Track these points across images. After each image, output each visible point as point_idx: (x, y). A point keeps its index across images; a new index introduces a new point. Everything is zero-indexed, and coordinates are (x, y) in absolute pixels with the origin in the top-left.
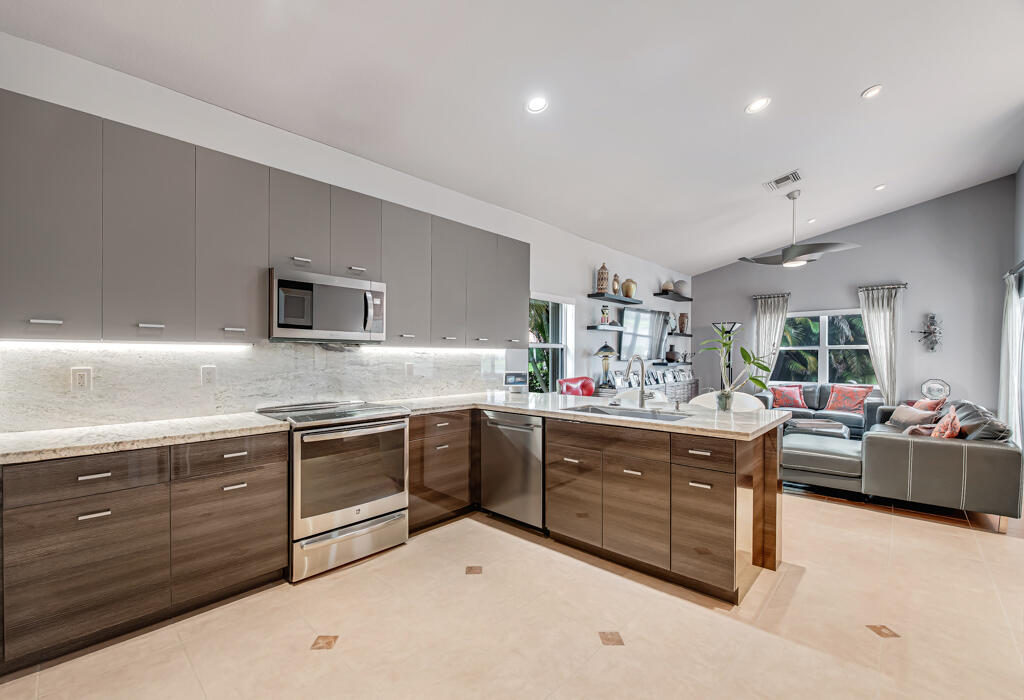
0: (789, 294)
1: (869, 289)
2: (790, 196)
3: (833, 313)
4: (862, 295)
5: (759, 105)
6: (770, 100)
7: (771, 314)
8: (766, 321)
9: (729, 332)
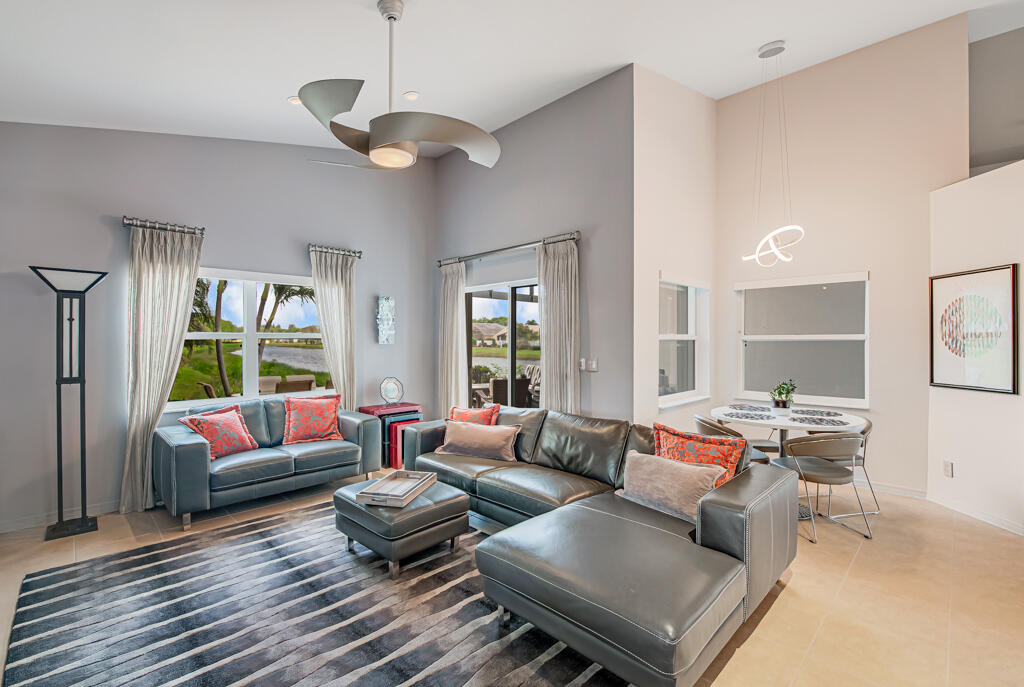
7: (165, 262)
8: (154, 278)
9: (80, 295)
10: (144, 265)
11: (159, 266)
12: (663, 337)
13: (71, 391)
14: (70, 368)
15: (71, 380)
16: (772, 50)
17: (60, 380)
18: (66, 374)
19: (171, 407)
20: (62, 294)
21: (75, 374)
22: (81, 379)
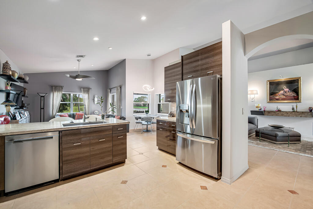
0: (63, 86)
1: (84, 88)
2: (78, 60)
3: (75, 93)
4: (82, 89)
5: (96, 39)
6: (99, 39)
7: (57, 91)
8: (56, 94)
9: (44, 97)
10: (54, 92)
11: (56, 92)
12: (134, 103)
13: (42, 110)
14: (42, 107)
15: (42, 109)
16: (149, 55)
17: (41, 109)
18: (42, 108)
19: (57, 114)
20: (41, 97)
21: (43, 108)
22: (44, 109)
